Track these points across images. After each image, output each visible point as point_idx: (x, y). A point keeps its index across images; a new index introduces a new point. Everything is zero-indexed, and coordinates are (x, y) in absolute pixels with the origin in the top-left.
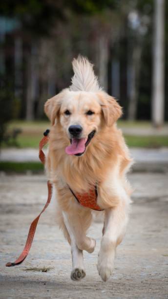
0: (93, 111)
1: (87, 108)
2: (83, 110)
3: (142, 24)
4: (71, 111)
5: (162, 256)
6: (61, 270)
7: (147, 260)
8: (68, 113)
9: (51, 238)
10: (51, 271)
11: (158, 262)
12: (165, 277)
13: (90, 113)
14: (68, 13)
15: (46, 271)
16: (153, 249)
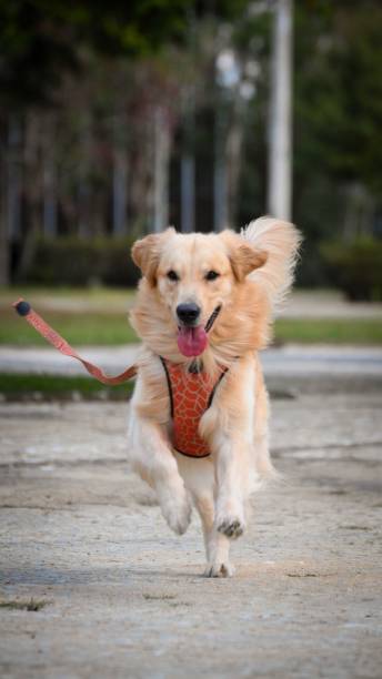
0: (217, 272)
1: (206, 267)
2: (200, 272)
3: (244, 77)
4: (179, 274)
5: (285, 578)
6: (68, 608)
7: (253, 585)
8: (173, 276)
9: (47, 539)
10: (47, 609)
11: (277, 590)
12: (293, 623)
13: (212, 276)
14: (85, 53)
15: (36, 609)
16: (268, 562)
